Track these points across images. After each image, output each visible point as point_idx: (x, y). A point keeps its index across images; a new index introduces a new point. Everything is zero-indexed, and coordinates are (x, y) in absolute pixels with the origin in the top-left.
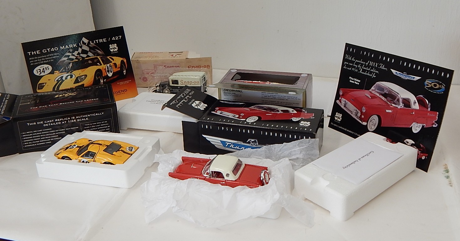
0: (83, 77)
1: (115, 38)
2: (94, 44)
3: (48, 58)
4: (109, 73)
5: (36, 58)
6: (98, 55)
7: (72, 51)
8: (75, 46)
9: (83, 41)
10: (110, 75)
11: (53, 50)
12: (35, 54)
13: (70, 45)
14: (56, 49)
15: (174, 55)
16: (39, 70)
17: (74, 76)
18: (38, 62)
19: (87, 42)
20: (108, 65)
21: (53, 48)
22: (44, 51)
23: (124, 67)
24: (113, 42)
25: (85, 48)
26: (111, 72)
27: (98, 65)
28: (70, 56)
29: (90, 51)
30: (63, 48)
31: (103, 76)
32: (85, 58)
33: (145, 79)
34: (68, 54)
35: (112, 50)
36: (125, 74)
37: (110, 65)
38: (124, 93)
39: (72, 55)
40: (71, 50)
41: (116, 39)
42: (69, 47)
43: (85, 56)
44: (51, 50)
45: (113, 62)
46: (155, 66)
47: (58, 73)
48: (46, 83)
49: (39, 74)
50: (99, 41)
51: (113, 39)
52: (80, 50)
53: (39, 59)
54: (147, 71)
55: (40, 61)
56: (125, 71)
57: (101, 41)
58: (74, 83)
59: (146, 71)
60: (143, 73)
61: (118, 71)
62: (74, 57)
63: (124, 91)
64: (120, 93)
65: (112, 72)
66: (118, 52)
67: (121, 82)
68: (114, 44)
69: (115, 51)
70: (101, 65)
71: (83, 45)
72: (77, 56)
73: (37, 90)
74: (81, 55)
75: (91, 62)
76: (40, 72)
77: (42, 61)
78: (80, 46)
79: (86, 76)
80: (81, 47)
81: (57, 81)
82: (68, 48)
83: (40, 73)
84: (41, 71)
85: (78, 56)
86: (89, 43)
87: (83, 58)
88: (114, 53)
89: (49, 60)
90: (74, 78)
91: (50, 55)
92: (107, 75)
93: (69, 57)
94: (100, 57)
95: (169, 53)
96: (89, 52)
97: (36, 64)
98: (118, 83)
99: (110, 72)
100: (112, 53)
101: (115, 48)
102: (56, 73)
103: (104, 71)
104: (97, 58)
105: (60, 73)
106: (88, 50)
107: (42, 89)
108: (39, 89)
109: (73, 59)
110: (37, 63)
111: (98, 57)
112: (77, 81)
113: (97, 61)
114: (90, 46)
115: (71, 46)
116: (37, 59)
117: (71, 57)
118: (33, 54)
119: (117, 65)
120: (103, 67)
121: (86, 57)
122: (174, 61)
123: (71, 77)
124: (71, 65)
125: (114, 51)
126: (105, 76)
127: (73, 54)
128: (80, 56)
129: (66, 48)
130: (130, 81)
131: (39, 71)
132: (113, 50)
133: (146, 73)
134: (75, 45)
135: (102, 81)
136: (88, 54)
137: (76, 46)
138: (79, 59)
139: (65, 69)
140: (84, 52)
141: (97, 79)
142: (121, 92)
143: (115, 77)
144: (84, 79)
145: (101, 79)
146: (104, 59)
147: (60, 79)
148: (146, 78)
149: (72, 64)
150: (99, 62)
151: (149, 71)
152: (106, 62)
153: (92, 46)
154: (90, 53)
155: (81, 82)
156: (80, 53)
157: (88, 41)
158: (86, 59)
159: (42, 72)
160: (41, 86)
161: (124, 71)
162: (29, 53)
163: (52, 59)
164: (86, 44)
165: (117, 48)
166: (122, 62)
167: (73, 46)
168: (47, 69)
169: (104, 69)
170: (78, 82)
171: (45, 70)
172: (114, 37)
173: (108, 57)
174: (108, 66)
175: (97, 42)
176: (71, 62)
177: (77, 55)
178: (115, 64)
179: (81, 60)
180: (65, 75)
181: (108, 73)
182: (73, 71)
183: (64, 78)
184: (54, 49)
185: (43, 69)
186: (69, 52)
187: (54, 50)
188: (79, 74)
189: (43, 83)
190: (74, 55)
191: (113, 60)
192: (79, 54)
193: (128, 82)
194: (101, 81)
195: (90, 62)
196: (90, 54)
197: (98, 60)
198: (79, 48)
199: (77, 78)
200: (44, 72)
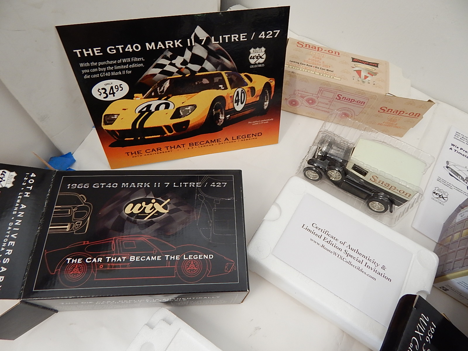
0: (189, 108)
1: (266, 35)
2: (219, 44)
3: (119, 67)
4: (238, 105)
5: (93, 64)
6: (224, 68)
7: (171, 56)
8: (178, 45)
9: (196, 36)
10: (239, 107)
11: (131, 50)
12: (92, 55)
13: (166, 42)
14: (137, 47)
15: (363, 74)
16: (102, 89)
17: (172, 106)
18: (99, 72)
19: (205, 39)
20: (240, 90)
21: (129, 46)
22: (110, 50)
23: (268, 95)
24: (258, 44)
25: (200, 51)
26: (242, 103)
27: (220, 88)
28: (165, 65)
29: (208, 59)
30: (151, 48)
31: (227, 108)
32: (195, 72)
33: (294, 103)
34: (161, 61)
35: (252, 61)
36: (265, 107)
37: (242, 90)
38: (256, 138)
39: (171, 64)
40: (169, 54)
41: (267, 37)
42: (165, 45)
43: (195, 68)
44: (126, 50)
45: (250, 85)
46: (321, 91)
47: (141, 99)
48: (119, 115)
49: (104, 98)
50: (230, 38)
51: (262, 36)
52: (188, 55)
53: (102, 66)
54: (303, 93)
55: (103, 72)
56: (268, 103)
57: (234, 38)
58: (172, 118)
59: (300, 92)
60: (294, 94)
61: (256, 101)
62: (174, 70)
63: (256, 136)
64: (248, 138)
65: (244, 104)
66: (263, 65)
67: (256, 122)
68: (260, 47)
69: (259, 64)
70: (226, 88)
71: (196, 44)
72: (181, 66)
73: (102, 126)
74: (190, 66)
75: (208, 82)
76: (104, 93)
77: (107, 71)
78: (189, 45)
79: (195, 106)
80: (191, 48)
81: (139, 112)
82: (163, 47)
83: (105, 95)
84: (108, 92)
85: (184, 67)
86: (208, 40)
87: (193, 72)
88: (256, 66)
89: (121, 70)
90: (172, 110)
91: (124, 60)
92: (234, 108)
93: (164, 69)
94: (226, 73)
95: (354, 60)
96: (206, 61)
97: (95, 76)
98: (249, 122)
99: (240, 103)
100: (252, 67)
101: (261, 57)
102: (137, 97)
103: (228, 101)
104: (221, 75)
105: (145, 98)
106: (205, 58)
107: (111, 124)
108: (106, 124)
109: (170, 73)
110: (98, 76)
111: (223, 73)
112: (176, 115)
113: (219, 80)
114: (210, 47)
115: (170, 45)
116: (97, 67)
117: (168, 68)
118: (86, 55)
119: (256, 90)
120: (228, 92)
121: (199, 72)
122: (361, 93)
123: (167, 106)
124: (167, 85)
125: (257, 62)
126: (229, 109)
127: (173, 62)
128: (187, 68)
129: (159, 46)
130: (272, 119)
131: (104, 91)
132: (256, 60)
133: (300, 95)
134: (178, 43)
135: (223, 118)
136: (203, 66)
137: (181, 46)
138: (184, 75)
139: (155, 91)
140: (196, 59)
141: (214, 114)
142: (251, 136)
143: (247, 112)
144: (190, 112)
145: (222, 114)
146: (234, 78)
147: (145, 110)
148: (295, 101)
149: (170, 83)
150: (223, 82)
151: (307, 94)
152: (237, 83)
153: (214, 48)
154: (209, 63)
155: (184, 116)
156: (188, 61)
157: (208, 36)
158: (198, 74)
159: (110, 94)
160: (110, 120)
161: (265, 103)
162: (78, 51)
163: (129, 69)
164: (203, 44)
165: (264, 56)
166: (267, 85)
167: (174, 45)
168: (118, 88)
169: (231, 97)
170: (180, 117)
171: (115, 90)
172: (263, 33)
173: (242, 75)
174: (238, 92)
175: (227, 41)
176: (167, 80)
177: (182, 64)
178: (253, 89)
179: (187, 75)
180: (155, 103)
181: (235, 105)
182: (171, 95)
183: (153, 108)
184: (132, 48)
185: (112, 88)
186: (166, 58)
187: (133, 50)
188: (183, 103)
189: (113, 115)
190: (174, 65)
191: (251, 80)
192: (184, 63)
193: (266, 121)
194: (221, 117)
195: (205, 81)
196: (207, 65)
197: (221, 78)
198: (187, 49)
199: (178, 110)
200: (114, 93)
